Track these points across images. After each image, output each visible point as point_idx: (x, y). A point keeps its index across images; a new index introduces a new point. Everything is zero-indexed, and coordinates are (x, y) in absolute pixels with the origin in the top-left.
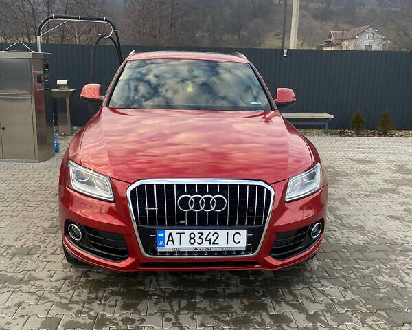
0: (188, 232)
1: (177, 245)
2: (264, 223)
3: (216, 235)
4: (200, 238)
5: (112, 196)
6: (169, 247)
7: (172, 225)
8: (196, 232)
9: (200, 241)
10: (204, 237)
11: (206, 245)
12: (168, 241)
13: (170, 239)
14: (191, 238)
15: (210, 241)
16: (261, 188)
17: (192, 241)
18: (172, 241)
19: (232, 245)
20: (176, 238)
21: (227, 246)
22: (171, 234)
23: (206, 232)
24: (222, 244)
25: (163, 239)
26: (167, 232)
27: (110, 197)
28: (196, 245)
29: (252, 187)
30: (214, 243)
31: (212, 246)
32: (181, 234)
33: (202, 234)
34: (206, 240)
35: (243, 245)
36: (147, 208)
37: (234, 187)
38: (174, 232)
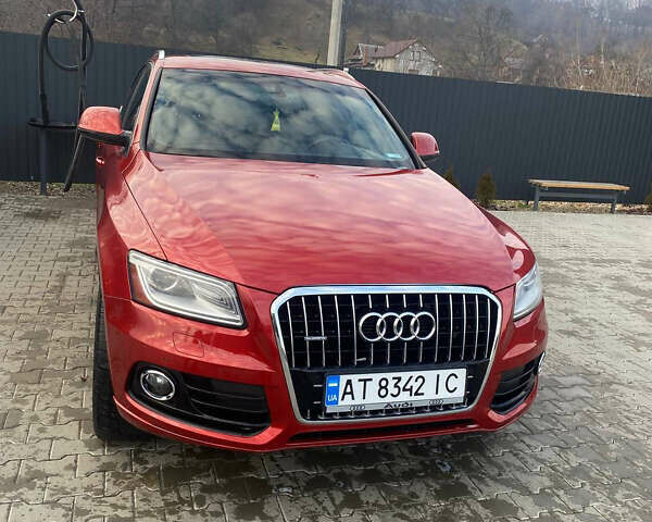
0: (377, 377)
1: (359, 400)
2: (489, 357)
3: (420, 380)
4: (396, 386)
5: (239, 317)
6: (346, 403)
7: (349, 366)
8: (389, 376)
9: (395, 391)
10: (401, 385)
11: (404, 397)
12: (345, 393)
13: (348, 390)
14: (381, 388)
15: (411, 390)
16: (483, 298)
17: (383, 392)
18: (351, 393)
19: (443, 394)
20: (358, 387)
21: (437, 397)
22: (349, 382)
23: (405, 376)
24: (429, 394)
25: (336, 390)
26: (344, 379)
27: (235, 318)
28: (389, 399)
29: (470, 297)
30: (416, 394)
31: (414, 398)
32: (365, 381)
33: (399, 379)
34: (404, 390)
35: (460, 393)
36: (307, 338)
37: (444, 297)
38: (355, 378)
